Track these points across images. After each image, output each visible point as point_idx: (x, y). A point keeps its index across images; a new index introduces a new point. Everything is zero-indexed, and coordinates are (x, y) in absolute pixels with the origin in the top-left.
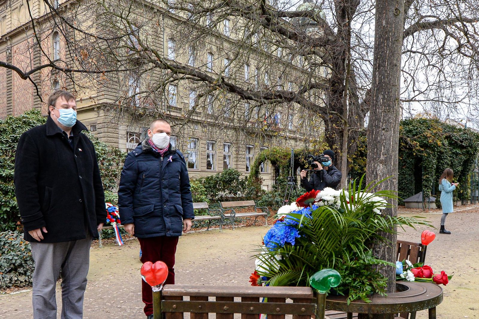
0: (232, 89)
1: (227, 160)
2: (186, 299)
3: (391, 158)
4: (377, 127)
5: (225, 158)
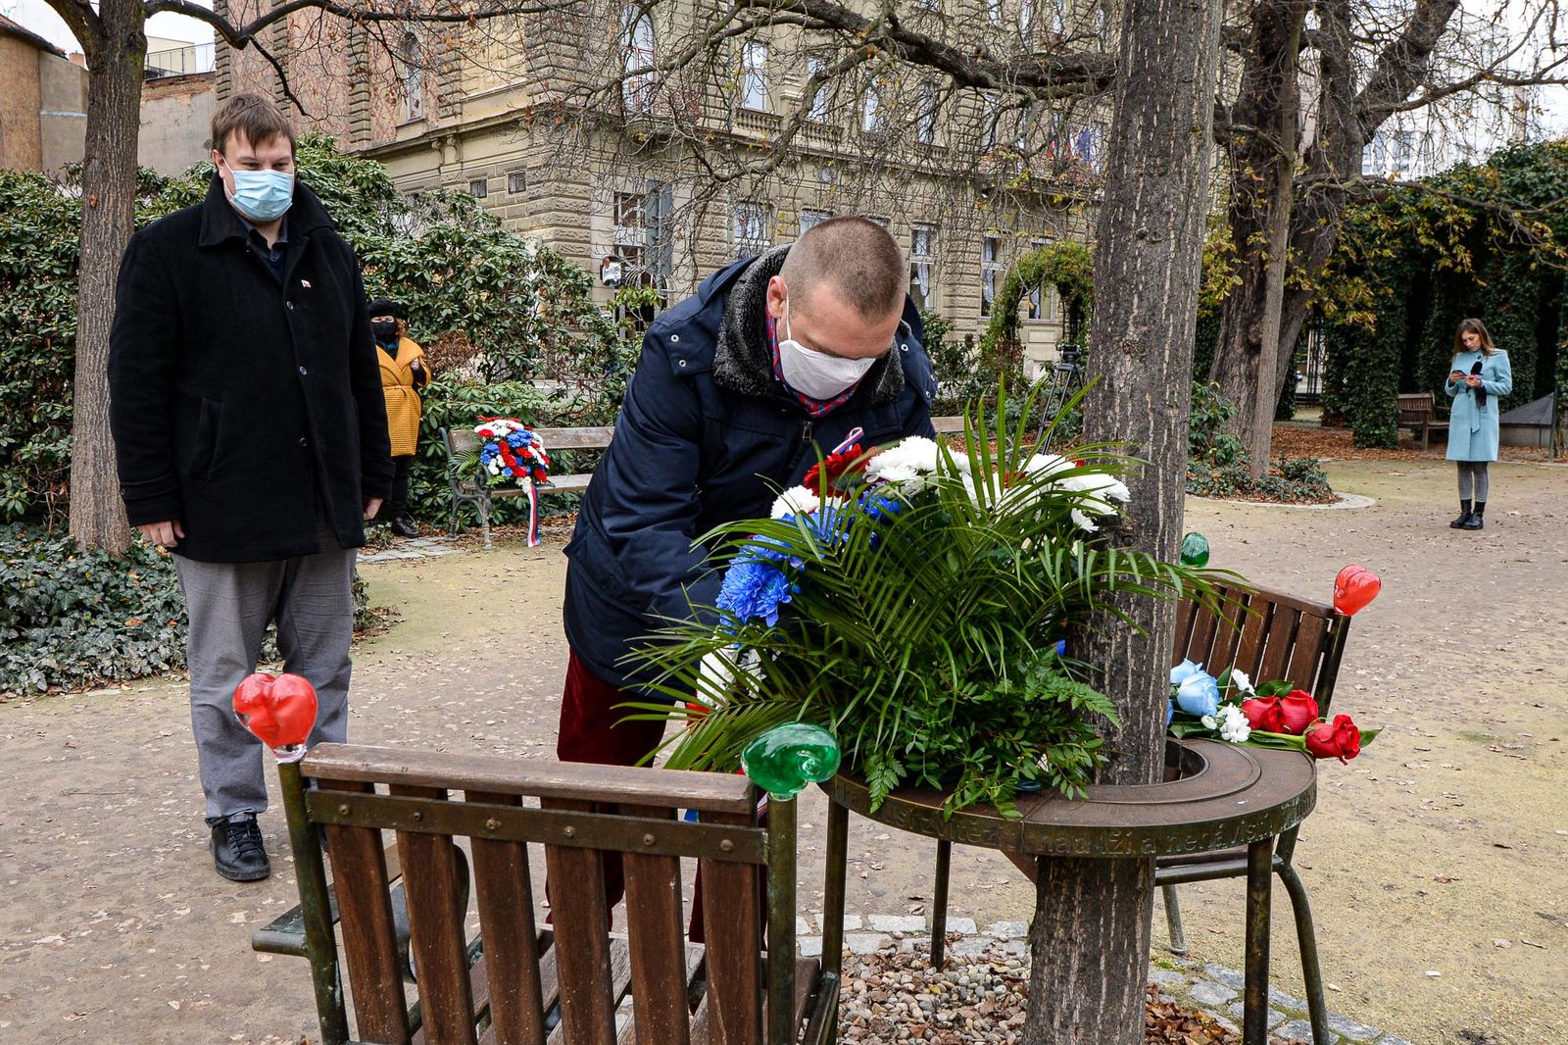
0: (923, 52)
3: (1161, 334)
4: (1122, 227)
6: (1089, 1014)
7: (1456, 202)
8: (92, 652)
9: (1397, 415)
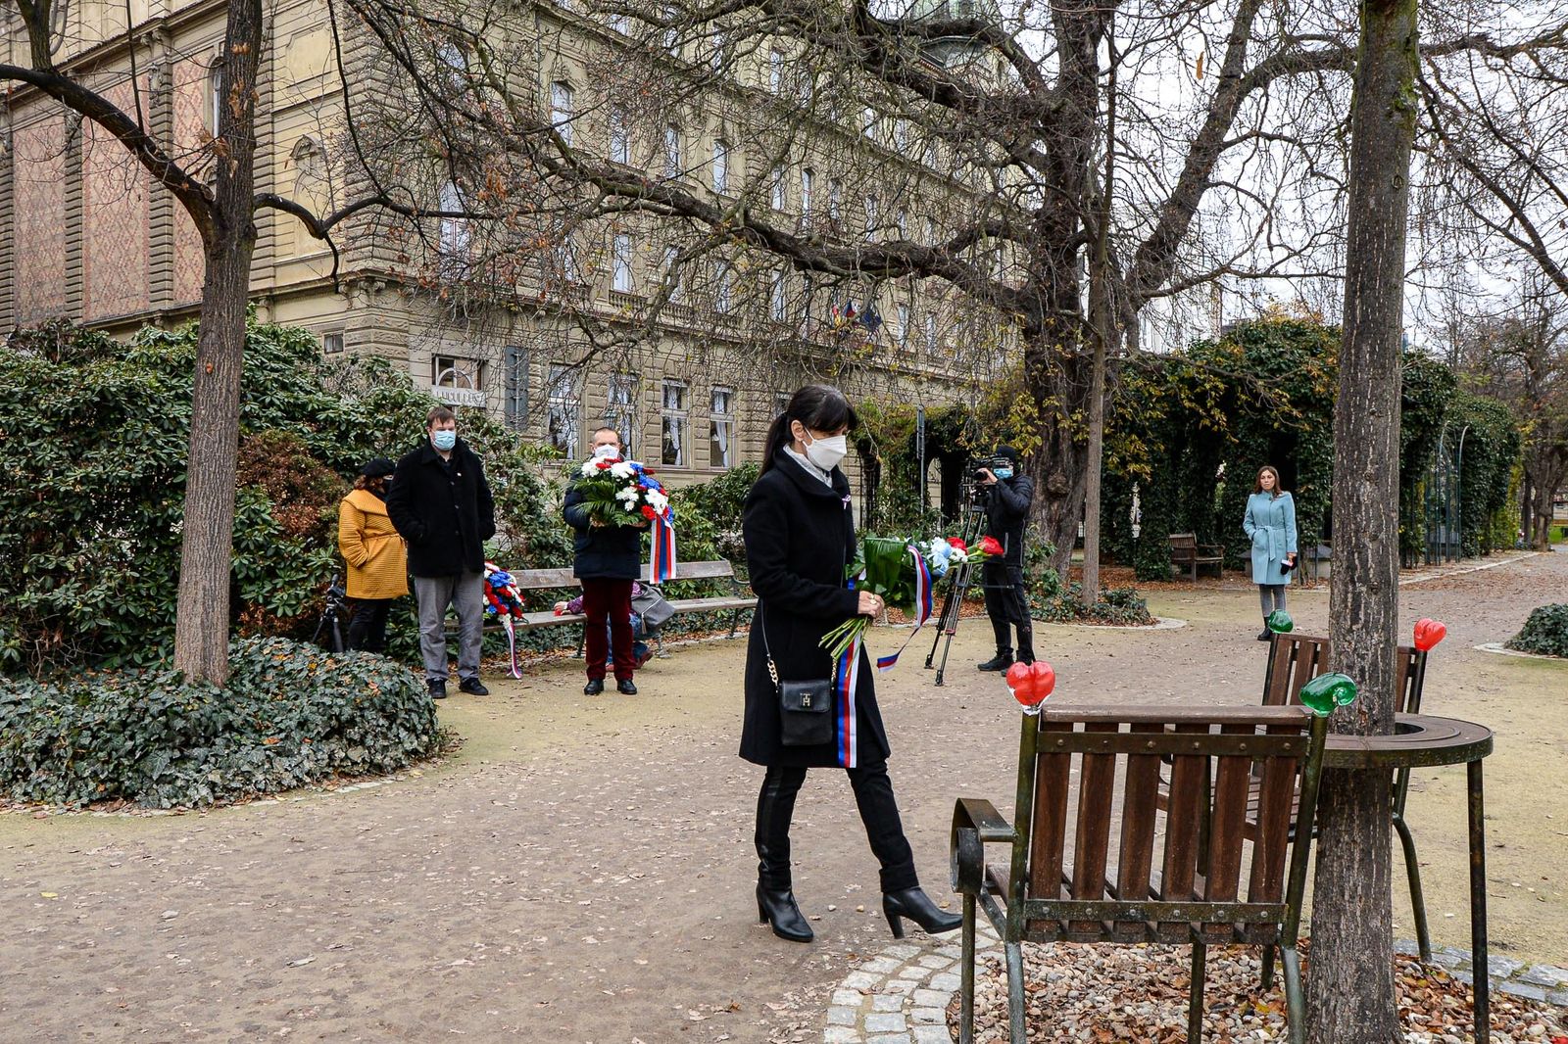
1: (720, 438)
2: (1079, 728)
5: (714, 431)
6: (1367, 887)
7: (1211, 372)
8: (246, 768)
9: (1170, 553)
